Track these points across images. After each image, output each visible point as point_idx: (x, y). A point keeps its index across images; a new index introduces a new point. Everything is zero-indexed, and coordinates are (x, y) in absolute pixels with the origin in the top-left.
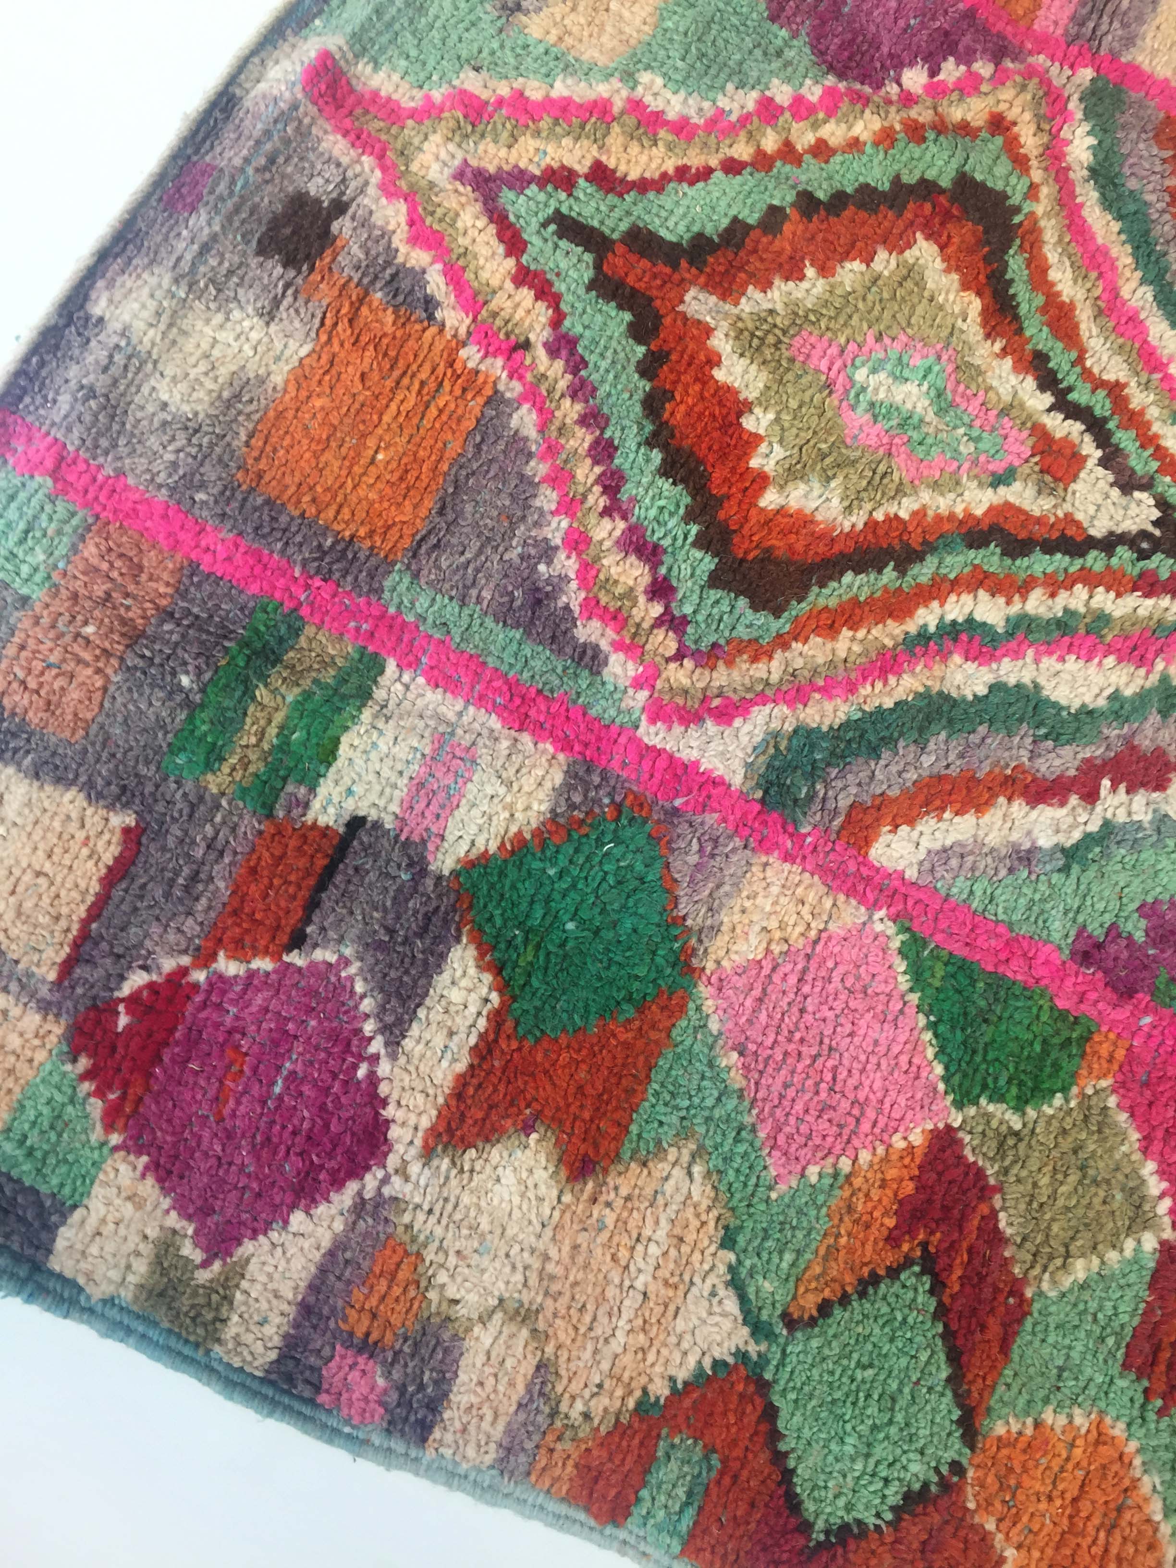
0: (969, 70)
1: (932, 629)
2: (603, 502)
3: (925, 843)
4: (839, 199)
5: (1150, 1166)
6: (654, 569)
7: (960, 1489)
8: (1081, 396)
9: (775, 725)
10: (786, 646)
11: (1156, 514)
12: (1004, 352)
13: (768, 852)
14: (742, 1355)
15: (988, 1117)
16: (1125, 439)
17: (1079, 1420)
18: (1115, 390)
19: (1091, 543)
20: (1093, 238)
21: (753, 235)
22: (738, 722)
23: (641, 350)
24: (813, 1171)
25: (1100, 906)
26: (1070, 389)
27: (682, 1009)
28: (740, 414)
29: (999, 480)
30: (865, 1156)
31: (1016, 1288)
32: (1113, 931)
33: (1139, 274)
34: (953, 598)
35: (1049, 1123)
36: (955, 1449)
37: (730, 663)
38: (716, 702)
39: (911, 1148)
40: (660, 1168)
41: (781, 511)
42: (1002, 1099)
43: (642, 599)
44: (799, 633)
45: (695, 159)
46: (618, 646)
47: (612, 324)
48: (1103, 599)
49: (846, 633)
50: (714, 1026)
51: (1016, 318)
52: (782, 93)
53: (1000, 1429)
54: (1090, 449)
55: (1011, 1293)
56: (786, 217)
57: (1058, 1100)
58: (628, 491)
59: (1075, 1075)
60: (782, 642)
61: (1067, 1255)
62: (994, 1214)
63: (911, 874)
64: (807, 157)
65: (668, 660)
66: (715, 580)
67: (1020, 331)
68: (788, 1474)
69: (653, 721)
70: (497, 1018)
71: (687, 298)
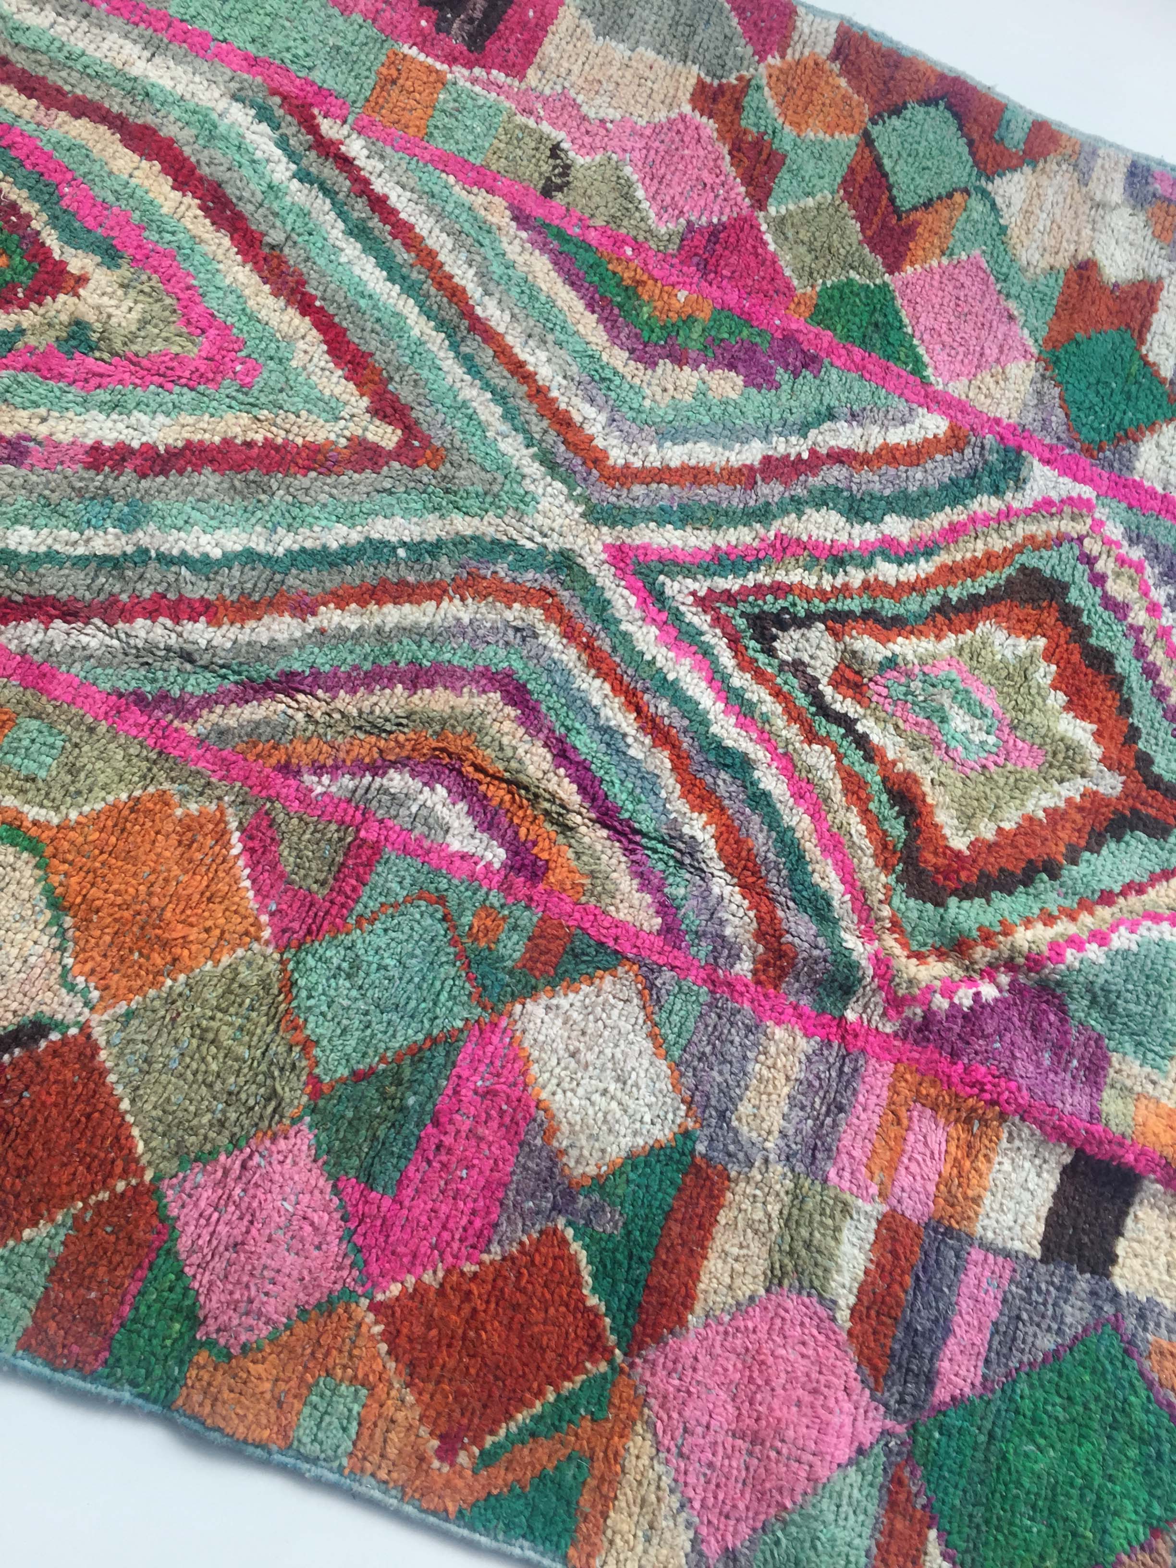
0: (951, 998)
1: (922, 560)
2: (1144, 637)
3: (916, 427)
4: (1027, 880)
5: (772, 247)
6: (1105, 593)
7: (873, 113)
8: (836, 731)
9: (1019, 496)
10: (1016, 545)
11: (776, 644)
12: (894, 763)
13: (1009, 425)
14: (990, 179)
15: (871, 277)
16: (802, 700)
17: (812, 135)
18: (811, 737)
19: (822, 618)
20: (836, 864)
21: (1083, 843)
22: (1039, 499)
23: (1141, 745)
24: (964, 257)
25: (806, 388)
26: (844, 737)
27: (1045, 341)
28: (1070, 702)
29: (891, 663)
30: (935, 263)
31: (848, 196)
32: (796, 374)
33: (798, 835)
34: (913, 579)
35: (834, 272)
36: (875, 131)
37: (1048, 535)
38: (1054, 510)
39: (912, 264)
40: (1043, 264)
41: (1030, 635)
42: (861, 286)
43: (1109, 573)
44: (1008, 555)
45: (1133, 900)
46: (1118, 545)
47: (1163, 765)
48: (811, 581)
49: (979, 554)
50: (1026, 332)
51: (889, 792)
52: (1094, 952)
53: (852, 137)
54: (828, 691)
55: (851, 194)
56: (1066, 857)
57: (829, 283)
58: (1130, 644)
59: (819, 296)
60: (1019, 548)
61: (818, 209)
62: (863, 230)
63: (922, 411)
64: (1056, 913)
65: (1088, 535)
66: (1065, 587)
67: (885, 780)
68: (960, 128)
69: (1089, 500)
70: (1142, 341)
71: (1120, 787)
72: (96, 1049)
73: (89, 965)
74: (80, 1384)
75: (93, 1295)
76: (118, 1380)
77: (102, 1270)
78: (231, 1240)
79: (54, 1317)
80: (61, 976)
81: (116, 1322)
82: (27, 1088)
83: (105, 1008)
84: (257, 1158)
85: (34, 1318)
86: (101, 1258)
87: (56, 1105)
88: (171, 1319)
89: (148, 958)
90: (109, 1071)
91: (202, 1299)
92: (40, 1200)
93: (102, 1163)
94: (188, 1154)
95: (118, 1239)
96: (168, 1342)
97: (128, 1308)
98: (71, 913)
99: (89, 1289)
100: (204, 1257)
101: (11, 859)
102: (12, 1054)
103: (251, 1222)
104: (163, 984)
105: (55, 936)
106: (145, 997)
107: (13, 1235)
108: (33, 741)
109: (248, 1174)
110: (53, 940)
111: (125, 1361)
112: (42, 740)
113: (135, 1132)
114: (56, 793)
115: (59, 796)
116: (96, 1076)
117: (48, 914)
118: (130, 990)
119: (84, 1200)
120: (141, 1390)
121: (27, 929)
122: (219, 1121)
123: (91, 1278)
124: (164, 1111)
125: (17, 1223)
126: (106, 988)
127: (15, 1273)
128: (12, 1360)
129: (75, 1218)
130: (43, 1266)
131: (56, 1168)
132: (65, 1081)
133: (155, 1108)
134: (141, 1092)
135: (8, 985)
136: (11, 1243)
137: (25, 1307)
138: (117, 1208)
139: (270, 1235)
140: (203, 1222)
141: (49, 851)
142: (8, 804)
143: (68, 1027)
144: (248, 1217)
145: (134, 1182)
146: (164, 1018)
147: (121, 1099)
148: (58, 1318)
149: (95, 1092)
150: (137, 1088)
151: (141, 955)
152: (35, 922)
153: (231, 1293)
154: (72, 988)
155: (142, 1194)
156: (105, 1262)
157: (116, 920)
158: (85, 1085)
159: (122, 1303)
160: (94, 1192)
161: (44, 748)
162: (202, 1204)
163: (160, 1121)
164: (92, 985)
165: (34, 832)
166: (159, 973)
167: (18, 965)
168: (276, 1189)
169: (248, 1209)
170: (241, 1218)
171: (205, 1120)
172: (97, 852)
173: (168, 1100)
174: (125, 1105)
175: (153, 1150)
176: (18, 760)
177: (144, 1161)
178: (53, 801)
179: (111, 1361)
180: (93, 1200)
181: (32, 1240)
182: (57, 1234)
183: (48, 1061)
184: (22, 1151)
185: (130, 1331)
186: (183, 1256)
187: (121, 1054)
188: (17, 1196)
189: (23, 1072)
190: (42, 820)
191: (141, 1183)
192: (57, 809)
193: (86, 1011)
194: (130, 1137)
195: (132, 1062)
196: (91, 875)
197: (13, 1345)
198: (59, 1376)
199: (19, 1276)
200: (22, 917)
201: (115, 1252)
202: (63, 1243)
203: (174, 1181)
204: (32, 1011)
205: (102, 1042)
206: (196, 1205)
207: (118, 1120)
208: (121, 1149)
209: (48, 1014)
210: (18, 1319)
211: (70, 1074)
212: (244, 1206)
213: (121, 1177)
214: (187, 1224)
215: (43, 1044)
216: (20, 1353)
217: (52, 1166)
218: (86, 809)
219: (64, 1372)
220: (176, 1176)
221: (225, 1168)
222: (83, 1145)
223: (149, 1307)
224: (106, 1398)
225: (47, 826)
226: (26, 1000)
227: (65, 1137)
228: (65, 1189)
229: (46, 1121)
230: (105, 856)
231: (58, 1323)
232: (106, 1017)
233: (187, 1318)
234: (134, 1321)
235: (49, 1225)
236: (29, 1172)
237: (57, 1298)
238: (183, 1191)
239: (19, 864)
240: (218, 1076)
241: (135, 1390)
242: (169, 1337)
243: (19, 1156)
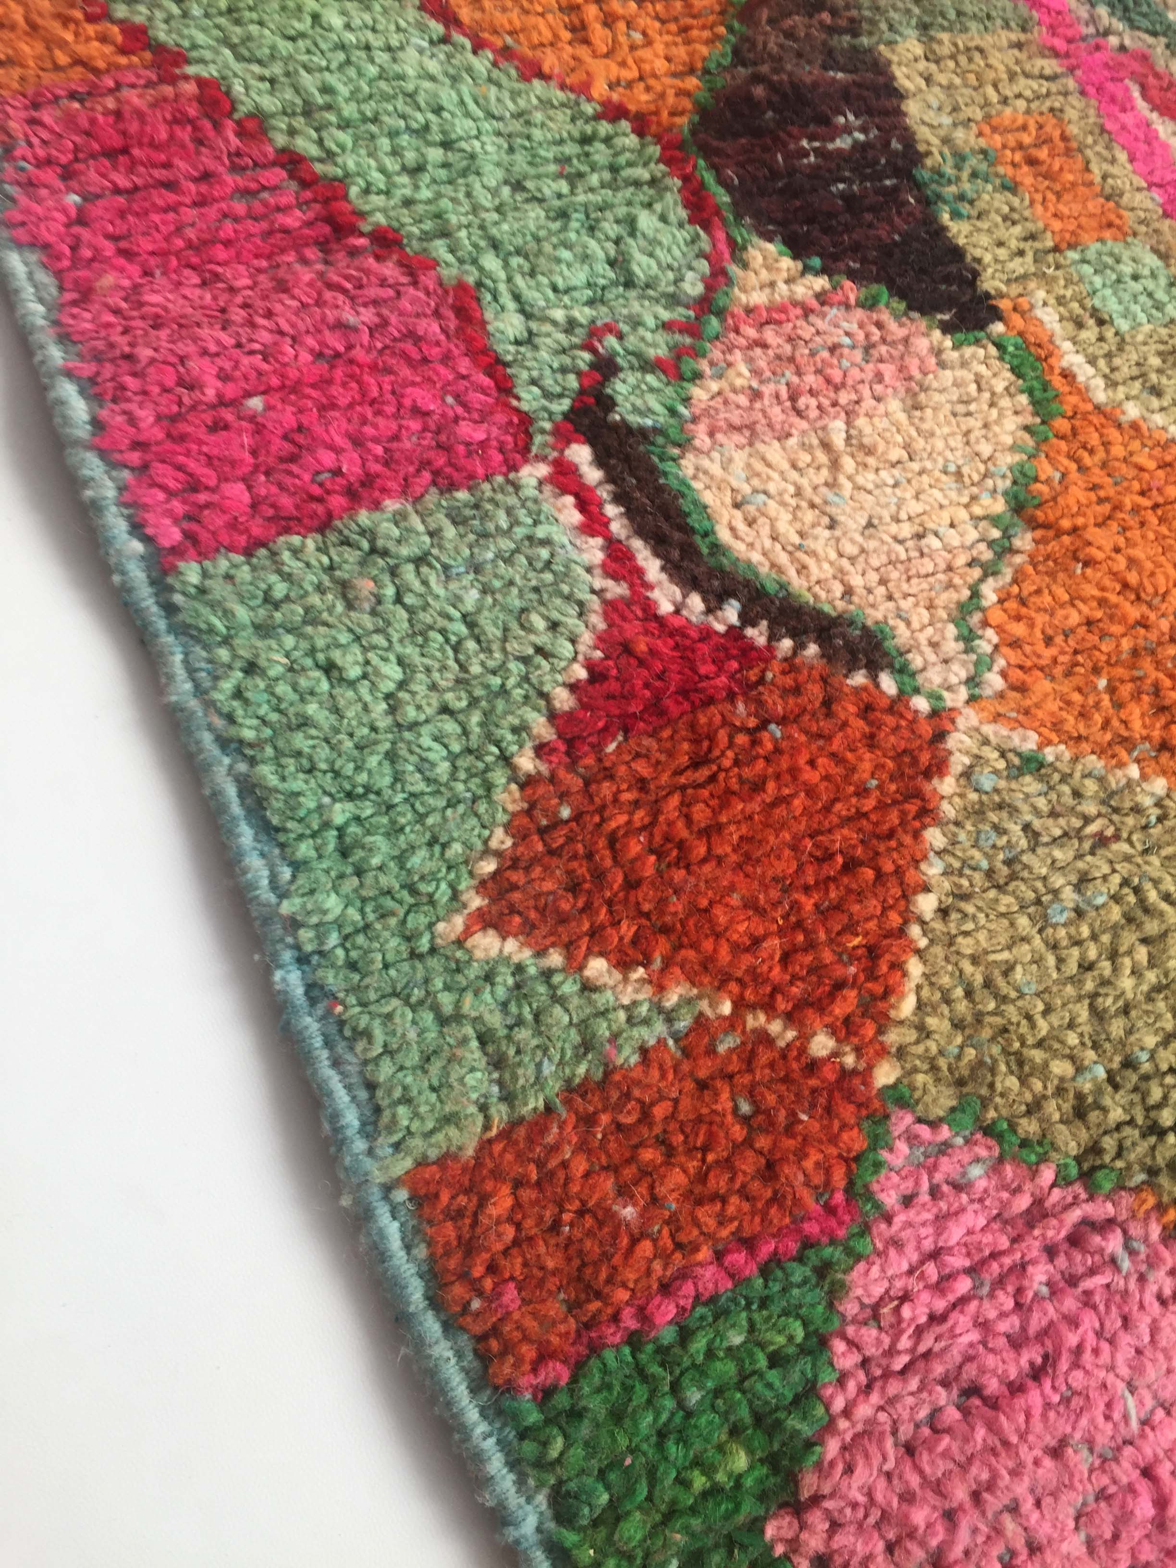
72: (939, 767)
73: (1019, 630)
74: (460, 1389)
75: (629, 1212)
76: (541, 1464)
77: (677, 1178)
78: (970, 1371)
79: (518, 1184)
80: (961, 606)
81: (630, 1322)
82: (782, 721)
83: (997, 717)
84: (1114, 1244)
85: (485, 1145)
86: (690, 1151)
87: (811, 792)
88: (735, 1431)
89: (1119, 705)
90: (938, 821)
91: (833, 1447)
92: (666, 930)
93: (817, 969)
94: (985, 1102)
95: (748, 1142)
96: (699, 1482)
97: (672, 1311)
98: (1039, 533)
99: (624, 1192)
100: (891, 1352)
101: (999, 386)
102: (799, 647)
103: (1037, 1374)
104: (1121, 765)
105: (991, 544)
106: (1075, 759)
107: (569, 947)
108: (1135, 277)
109: (1080, 1261)
110: (982, 546)
111: (585, 1430)
112: (1150, 285)
113: (915, 968)
114: (1125, 365)
115: (1126, 372)
116: (912, 808)
117: (999, 506)
118: (1057, 726)
119: (739, 1004)
120: (570, 1538)
121: (953, 495)
122: (1080, 1097)
123: (645, 1173)
124: (988, 984)
125: (594, 933)
126: (1021, 689)
127: (520, 1022)
128: (375, 1194)
129: (700, 1021)
130: (578, 1058)
131: (735, 899)
132: (854, 770)
133: (975, 960)
134: (970, 909)
135: (872, 545)
136: (555, 959)
137: (483, 1108)
138: (786, 1080)
139: (1063, 1442)
140: (931, 1270)
141: (1062, 425)
142: (1046, 318)
143: (917, 691)
144: (1032, 1355)
145: (849, 1060)
146: (1087, 820)
147: (926, 889)
148: (527, 1194)
149: (891, 834)
150: (966, 897)
151: (1111, 689)
152: (974, 498)
153: (908, 1498)
154: (968, 638)
155: (850, 1096)
156: (693, 1165)
157: (1102, 602)
158: (881, 807)
159: (666, 1288)
160: (769, 1008)
161: (1143, 298)
162: (955, 1233)
163: (969, 994)
164: (1001, 663)
165: (1057, 381)
166: (1127, 742)
167: (906, 530)
168: (1125, 1353)
169: (1044, 1333)
170: (1016, 1343)
171: (1061, 1068)
172: (1136, 486)
173: (1008, 970)
174: (926, 904)
175: (924, 1032)
176: (1098, 281)
177: (893, 1037)
178: (1113, 370)
179: (562, 1401)
180: (756, 1020)
181: (595, 989)
182: (646, 1022)
183: (848, 710)
184: (701, 813)
185: (641, 1372)
186: (850, 1308)
187: (978, 812)
188: (632, 884)
189: (797, 690)
190: (1081, 379)
191: (866, 1075)
192: (1112, 384)
193: (963, 693)
194: (898, 966)
195: (986, 845)
196: (1107, 508)
197: (404, 1165)
198: (431, 1325)
199: (523, 1034)
200: (959, 474)
201: (727, 1164)
202: (644, 1051)
203: (924, 1131)
204: (879, 616)
205: (959, 762)
206: (941, 1221)
207: (894, 919)
208: (871, 974)
209: (899, 641)
210: (450, 1119)
211: (867, 766)
212: (1037, 1322)
213: (833, 1032)
214: (896, 1243)
215: (859, 679)
216: (401, 1195)
217: (732, 888)
218: (1159, 419)
219: (447, 1327)
220: (934, 1125)
221: (1038, 1202)
222: (808, 904)
223: (710, 1354)
224: (484, 1482)
225: (1083, 393)
226: (881, 591)
227: (785, 866)
228: (724, 954)
229: (774, 804)
230: (1146, 502)
231: (518, 1205)
232: (988, 729)
233: (772, 1461)
234: (662, 1351)
235: (646, 993)
236: (684, 862)
237: (555, 1149)
238: (932, 1170)
239: (1005, 402)
240: (1125, 1011)
241: (551, 1525)
242: (708, 1470)
243: (689, 819)
